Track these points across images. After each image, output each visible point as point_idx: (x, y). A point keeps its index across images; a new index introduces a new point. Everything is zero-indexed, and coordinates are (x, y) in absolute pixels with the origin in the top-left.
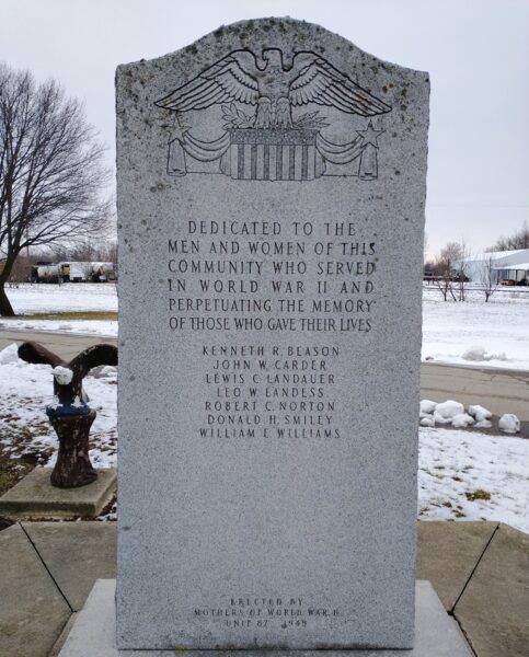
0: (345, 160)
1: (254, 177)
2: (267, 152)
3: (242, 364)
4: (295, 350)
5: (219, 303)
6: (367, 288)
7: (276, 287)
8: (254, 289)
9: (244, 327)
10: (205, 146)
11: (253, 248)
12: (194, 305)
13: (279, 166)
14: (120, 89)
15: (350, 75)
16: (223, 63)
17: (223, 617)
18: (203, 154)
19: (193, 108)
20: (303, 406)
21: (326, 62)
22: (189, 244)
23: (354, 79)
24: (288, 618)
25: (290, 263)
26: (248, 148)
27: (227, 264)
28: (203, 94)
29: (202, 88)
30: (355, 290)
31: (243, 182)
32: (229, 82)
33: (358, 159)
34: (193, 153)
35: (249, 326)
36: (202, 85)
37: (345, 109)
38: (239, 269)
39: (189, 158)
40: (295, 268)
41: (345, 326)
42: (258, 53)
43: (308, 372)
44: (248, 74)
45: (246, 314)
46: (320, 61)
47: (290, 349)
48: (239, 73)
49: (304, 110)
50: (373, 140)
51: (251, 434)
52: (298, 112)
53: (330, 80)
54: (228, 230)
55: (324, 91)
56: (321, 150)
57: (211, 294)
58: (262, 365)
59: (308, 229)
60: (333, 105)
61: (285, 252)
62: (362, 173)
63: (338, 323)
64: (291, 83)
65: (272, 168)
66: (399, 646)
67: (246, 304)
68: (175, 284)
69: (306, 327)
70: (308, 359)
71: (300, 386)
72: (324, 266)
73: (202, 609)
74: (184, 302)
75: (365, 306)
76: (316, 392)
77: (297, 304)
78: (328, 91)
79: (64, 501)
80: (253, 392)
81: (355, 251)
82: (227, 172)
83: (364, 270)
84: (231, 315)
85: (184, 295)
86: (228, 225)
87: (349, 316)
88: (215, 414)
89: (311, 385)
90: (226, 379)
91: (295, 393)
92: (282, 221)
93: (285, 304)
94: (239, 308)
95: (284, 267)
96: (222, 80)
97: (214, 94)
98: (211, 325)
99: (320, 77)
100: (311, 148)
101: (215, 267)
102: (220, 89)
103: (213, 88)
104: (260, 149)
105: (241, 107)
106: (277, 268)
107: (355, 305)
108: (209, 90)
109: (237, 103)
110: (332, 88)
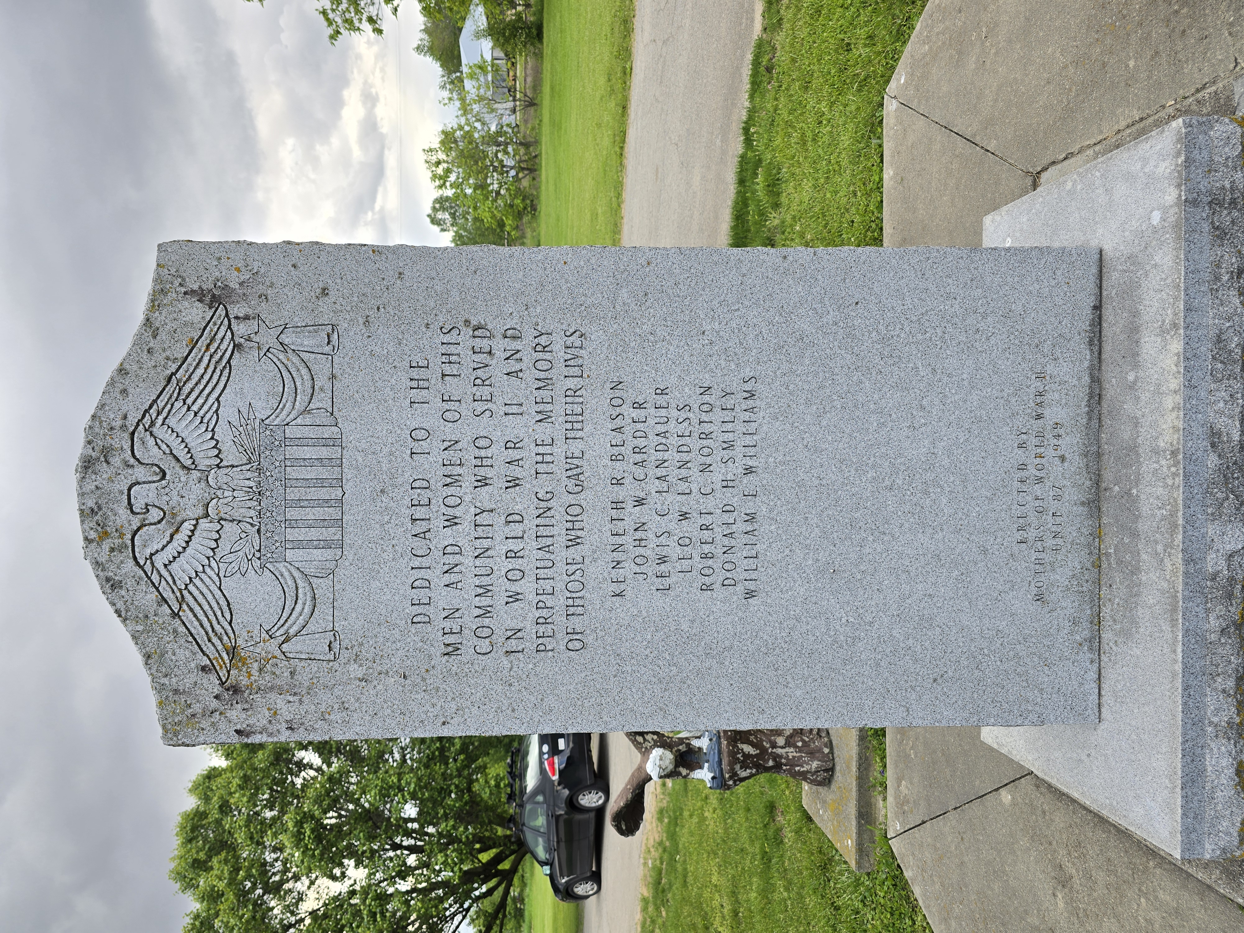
0: (307, 377)
1: (339, 523)
2: (298, 503)
3: (639, 535)
4: (615, 451)
5: (542, 573)
6: (514, 338)
7: (514, 483)
8: (518, 518)
9: (579, 533)
10: (289, 604)
11: (452, 521)
12: (545, 613)
13: (320, 483)
14: (201, 739)
15: (169, 372)
16: (155, 578)
17: (1047, 557)
18: (304, 606)
19: (230, 623)
20: (707, 436)
21: (146, 411)
22: (447, 624)
23: (174, 367)
24: (1050, 452)
25: (474, 462)
26: (292, 534)
27: (478, 562)
28: (206, 607)
29: (197, 609)
30: (518, 356)
31: (347, 540)
32: (187, 567)
33: (305, 356)
34: (301, 621)
35: (577, 525)
36: (191, 610)
37: (224, 379)
38: (486, 543)
39: (311, 627)
40: (483, 453)
41: (576, 371)
42: (136, 522)
43: (652, 427)
44: (172, 536)
45: (559, 530)
46: (147, 421)
47: (614, 459)
48: (170, 551)
49: (227, 446)
50: (275, 332)
51: (751, 518)
52: (231, 455)
53: (178, 405)
54: (425, 562)
55: (196, 414)
56: (292, 416)
57: (527, 587)
58: (640, 502)
59: (421, 434)
60: (217, 399)
61: (458, 470)
62: (327, 349)
63: (571, 383)
64: (184, 467)
65: (323, 493)
66: (1094, 270)
67: (542, 531)
68: (513, 644)
69: (580, 434)
70: (629, 430)
71: (674, 441)
72: (480, 407)
73: (1034, 591)
74: (542, 629)
75: (543, 340)
76: (683, 415)
77: (541, 450)
78: (195, 408)
79: (854, 769)
80: (684, 516)
81: (453, 358)
82: (332, 565)
83: (485, 344)
84: (561, 555)
85: (530, 629)
86: (417, 562)
87: (560, 365)
88: (719, 577)
89: (672, 424)
90: (663, 560)
91: (685, 449)
92: (408, 476)
93: (542, 468)
94: (549, 541)
95: (482, 472)
96: (182, 579)
97: (205, 590)
98: (576, 586)
99: (172, 421)
100: (290, 432)
101: (485, 581)
102: (197, 581)
103: (196, 593)
104: (292, 514)
105: (225, 546)
106: (483, 482)
107: (541, 355)
108: (200, 598)
109: (219, 553)
110: (189, 401)
